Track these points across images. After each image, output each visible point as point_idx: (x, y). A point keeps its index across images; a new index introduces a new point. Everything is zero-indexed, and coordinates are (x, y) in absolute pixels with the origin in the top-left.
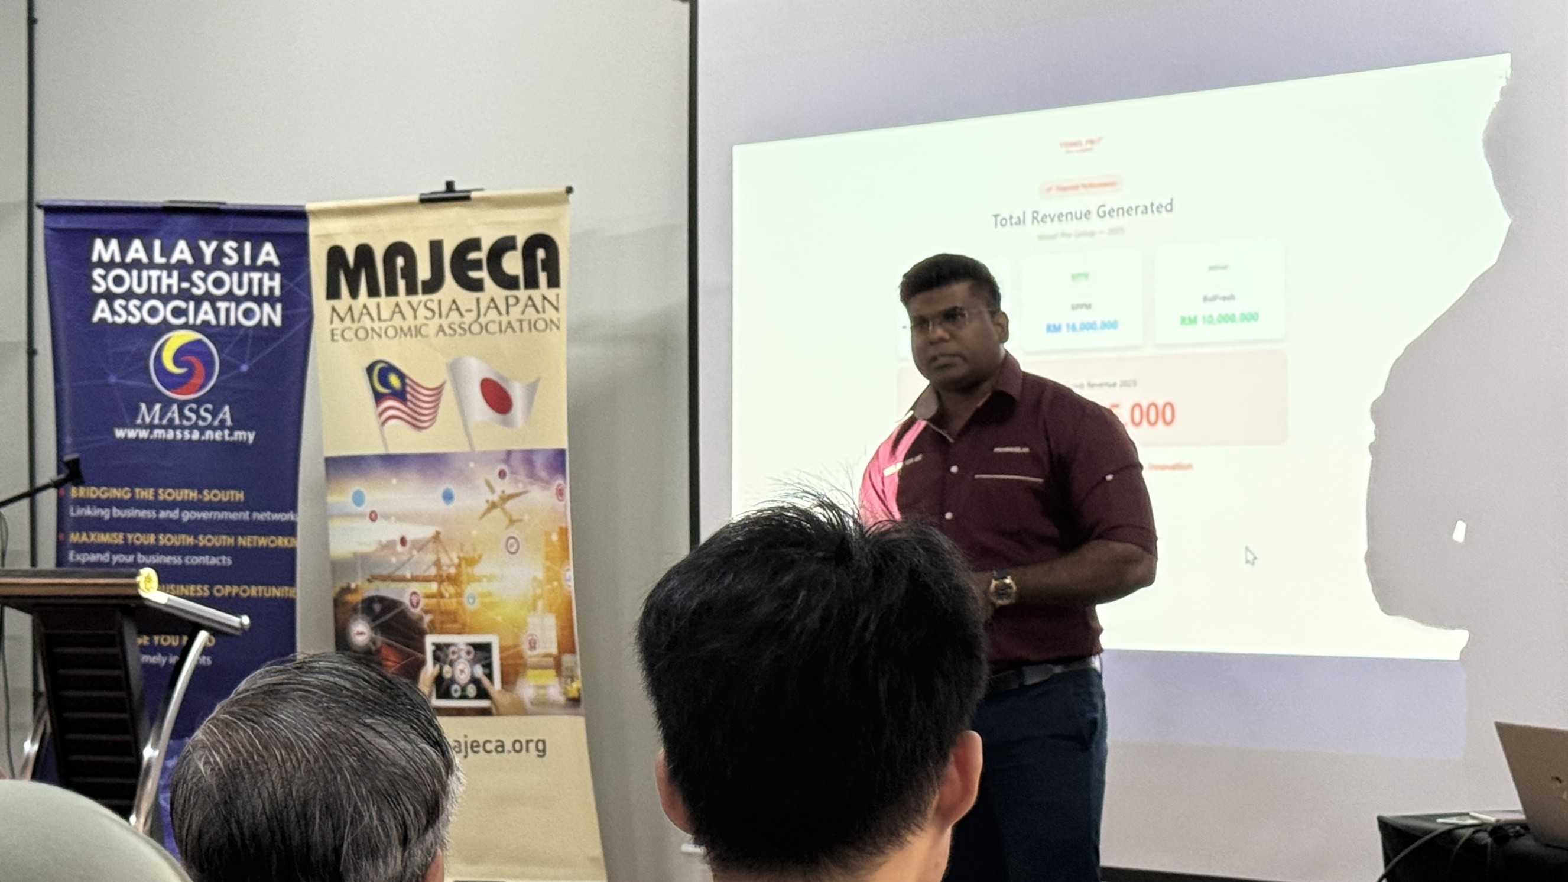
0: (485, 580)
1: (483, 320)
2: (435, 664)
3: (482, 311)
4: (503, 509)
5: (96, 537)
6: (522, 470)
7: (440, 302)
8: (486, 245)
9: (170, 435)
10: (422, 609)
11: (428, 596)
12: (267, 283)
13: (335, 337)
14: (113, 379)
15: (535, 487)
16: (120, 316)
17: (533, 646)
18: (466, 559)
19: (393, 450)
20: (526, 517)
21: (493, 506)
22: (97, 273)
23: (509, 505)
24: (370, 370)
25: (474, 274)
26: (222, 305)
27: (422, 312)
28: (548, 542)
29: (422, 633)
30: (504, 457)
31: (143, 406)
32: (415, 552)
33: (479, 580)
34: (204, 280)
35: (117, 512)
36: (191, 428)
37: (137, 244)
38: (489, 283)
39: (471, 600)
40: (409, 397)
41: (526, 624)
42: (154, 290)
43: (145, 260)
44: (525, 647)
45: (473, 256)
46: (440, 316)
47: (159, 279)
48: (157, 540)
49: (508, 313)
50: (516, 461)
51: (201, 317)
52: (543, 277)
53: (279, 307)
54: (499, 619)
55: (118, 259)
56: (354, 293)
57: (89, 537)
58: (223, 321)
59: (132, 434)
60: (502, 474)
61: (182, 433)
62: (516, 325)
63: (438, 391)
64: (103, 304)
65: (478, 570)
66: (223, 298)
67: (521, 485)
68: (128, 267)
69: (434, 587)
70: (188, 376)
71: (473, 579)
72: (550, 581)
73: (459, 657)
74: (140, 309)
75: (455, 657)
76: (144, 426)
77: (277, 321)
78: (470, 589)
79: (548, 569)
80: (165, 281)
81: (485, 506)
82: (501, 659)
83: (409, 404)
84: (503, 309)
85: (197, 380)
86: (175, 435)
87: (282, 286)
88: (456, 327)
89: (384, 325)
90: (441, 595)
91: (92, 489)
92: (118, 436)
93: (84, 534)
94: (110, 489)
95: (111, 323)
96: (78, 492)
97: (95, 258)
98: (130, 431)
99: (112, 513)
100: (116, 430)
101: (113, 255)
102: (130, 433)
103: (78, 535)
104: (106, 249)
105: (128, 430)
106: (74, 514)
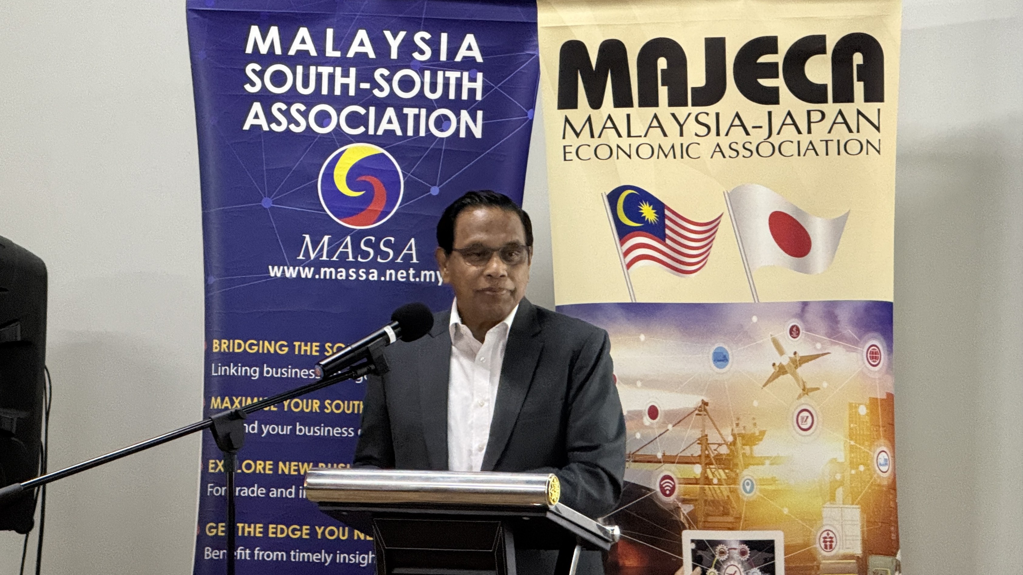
0: (767, 462)
1: (776, 140)
2: (694, 567)
3: (775, 130)
4: (794, 375)
5: (240, 403)
6: (822, 326)
7: (717, 115)
8: (784, 47)
9: (342, 275)
10: (678, 499)
11: (688, 481)
12: (466, 85)
13: (568, 156)
14: (267, 203)
15: (837, 347)
16: (279, 123)
17: (829, 544)
18: (743, 436)
19: (641, 299)
20: (825, 385)
21: (781, 370)
22: (251, 68)
23: (804, 371)
24: (613, 197)
25: (765, 82)
26: (410, 112)
27: (691, 127)
28: (854, 416)
29: (679, 528)
30: (798, 310)
31: (307, 238)
32: (670, 427)
33: (760, 462)
34: (389, 80)
35: (269, 371)
36: (368, 267)
37: (303, 32)
38: (785, 93)
39: (748, 488)
40: (668, 232)
41: (820, 516)
42: (325, 91)
43: (313, 53)
44: (819, 546)
45: (764, 59)
46: (718, 134)
47: (332, 77)
48: (322, 407)
49: (809, 132)
50: (810, 315)
51: (384, 126)
52: (859, 88)
53: (480, 114)
54: (786, 511)
55: (278, 51)
56: (596, 103)
57: (232, 403)
58: (410, 133)
59: (291, 273)
60: (794, 332)
61: (357, 273)
62: (821, 147)
63: (713, 226)
64: (257, 107)
65: (759, 450)
66: (411, 103)
67: (818, 346)
68: (291, 62)
69: (697, 470)
70: (365, 200)
71: (750, 461)
72: (853, 465)
73: (728, 559)
74: (305, 115)
75: (725, 557)
76: (307, 263)
77: (478, 133)
78: (747, 474)
79: (852, 448)
80: (339, 80)
81: (772, 370)
82: (786, 561)
83: (668, 241)
84: (803, 126)
85: (377, 206)
86: (348, 275)
87: (485, 89)
88: (739, 148)
89: (635, 142)
90: (708, 481)
91: (237, 341)
92: (272, 274)
93: (227, 399)
94: (261, 342)
95: (266, 132)
96: (220, 345)
97: (249, 50)
98: (288, 269)
99: (261, 372)
100: (270, 267)
101: (272, 46)
102: (288, 272)
103: (219, 400)
104: (264, 38)
105: (286, 268)
106: (215, 373)
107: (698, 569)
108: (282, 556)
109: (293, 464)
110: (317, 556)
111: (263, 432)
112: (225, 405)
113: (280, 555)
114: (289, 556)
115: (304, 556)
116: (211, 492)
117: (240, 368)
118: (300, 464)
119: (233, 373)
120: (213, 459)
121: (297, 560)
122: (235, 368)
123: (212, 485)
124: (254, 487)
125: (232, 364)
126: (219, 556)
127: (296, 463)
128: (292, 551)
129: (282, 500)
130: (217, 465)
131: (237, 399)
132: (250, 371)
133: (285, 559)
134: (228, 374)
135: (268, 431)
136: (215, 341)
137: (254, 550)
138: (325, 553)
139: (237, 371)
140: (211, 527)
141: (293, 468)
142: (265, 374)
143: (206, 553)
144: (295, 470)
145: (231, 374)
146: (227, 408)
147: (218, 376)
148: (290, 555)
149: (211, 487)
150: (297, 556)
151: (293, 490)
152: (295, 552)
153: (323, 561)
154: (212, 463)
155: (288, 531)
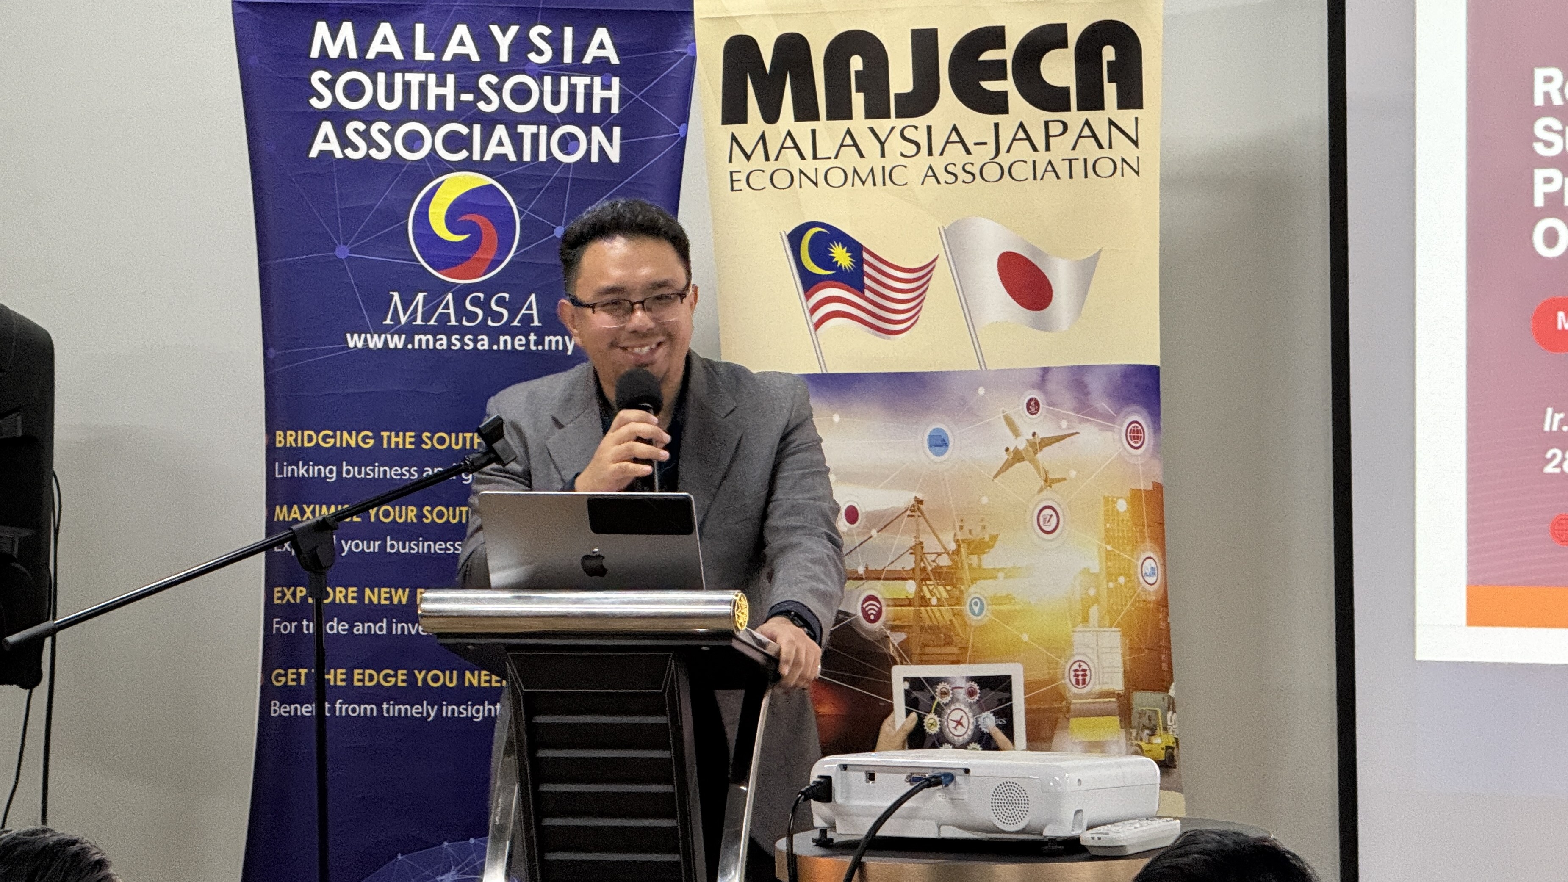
0: (1001, 575)
1: (1005, 159)
2: (908, 713)
3: (1004, 147)
4: (1034, 462)
5: (313, 512)
6: (1067, 399)
7: (929, 128)
8: (1013, 40)
9: (442, 343)
10: (885, 624)
11: (897, 603)
12: (599, 93)
13: (736, 186)
14: (342, 252)
15: (1086, 425)
16: (356, 148)
17: (1081, 678)
18: (969, 543)
19: (834, 368)
20: (1073, 474)
21: (1017, 457)
22: (318, 77)
23: (1044, 456)
24: (795, 238)
25: (990, 86)
26: (527, 130)
27: (895, 144)
28: (1111, 514)
29: (888, 662)
30: (1036, 378)
31: (396, 296)
32: (874, 532)
33: (991, 575)
34: (498, 89)
35: (350, 471)
36: (476, 332)
37: (385, 29)
38: (1016, 100)
39: (976, 609)
40: (867, 281)
41: (1070, 643)
42: (415, 105)
43: (399, 56)
44: (1068, 681)
45: (989, 55)
46: (930, 153)
47: (423, 87)
48: (420, 516)
49: (1048, 148)
50: (1052, 386)
51: (493, 149)
52: (1110, 91)
53: (617, 131)
54: (1025, 637)
55: (353, 54)
56: (771, 115)
57: (303, 513)
58: (527, 157)
59: (376, 342)
60: (1033, 406)
61: (461, 340)
62: (1063, 168)
63: (925, 273)
64: (326, 127)
65: (989, 561)
66: (527, 118)
67: (1064, 424)
68: (370, 67)
69: (910, 588)
70: (473, 245)
71: (981, 574)
72: (1111, 576)
73: (952, 702)
74: (389, 136)
75: (948, 699)
76: (397, 329)
77: (614, 155)
78: (973, 592)
79: (1109, 555)
80: (433, 91)
81: (1005, 456)
82: (1027, 701)
83: (867, 293)
84: (1040, 143)
85: (487, 252)
86: (450, 343)
87: (623, 98)
88: (958, 171)
89: (823, 166)
90: (924, 602)
91: (306, 433)
92: (351, 345)
93: (295, 508)
94: (338, 433)
95: (339, 159)
96: (285, 438)
97: (315, 53)
98: (372, 337)
99: (339, 472)
100: (348, 335)
101: (345, 46)
102: (372, 341)
103: (285, 508)
104: (334, 38)
105: (369, 336)
106: (279, 474)
107: (914, 715)
108: (372, 709)
109: (383, 590)
110: (417, 708)
111: (343, 550)
112: (293, 516)
113: (370, 709)
114: (380, 710)
115: (400, 710)
116: (278, 629)
117: (311, 468)
118: (393, 590)
119: (303, 474)
120: (279, 586)
121: (391, 714)
122: (306, 467)
123: (278, 619)
124: (333, 621)
125: (301, 463)
126: (289, 712)
127: (387, 590)
128: (385, 703)
129: (370, 637)
130: (284, 595)
131: (308, 507)
132: (325, 471)
133: (375, 714)
134: (296, 475)
135: (350, 548)
136: (278, 433)
137: (335, 703)
138: (428, 704)
139: (307, 471)
140: (279, 675)
141: (383, 596)
142: (344, 475)
143: (273, 708)
144: (386, 599)
145: (301, 475)
146: (295, 521)
147: (283, 478)
148: (382, 708)
149: (278, 623)
150: (392, 710)
151: (384, 625)
152: (388, 704)
153: (425, 714)
154: (278, 592)
155: (379, 678)
